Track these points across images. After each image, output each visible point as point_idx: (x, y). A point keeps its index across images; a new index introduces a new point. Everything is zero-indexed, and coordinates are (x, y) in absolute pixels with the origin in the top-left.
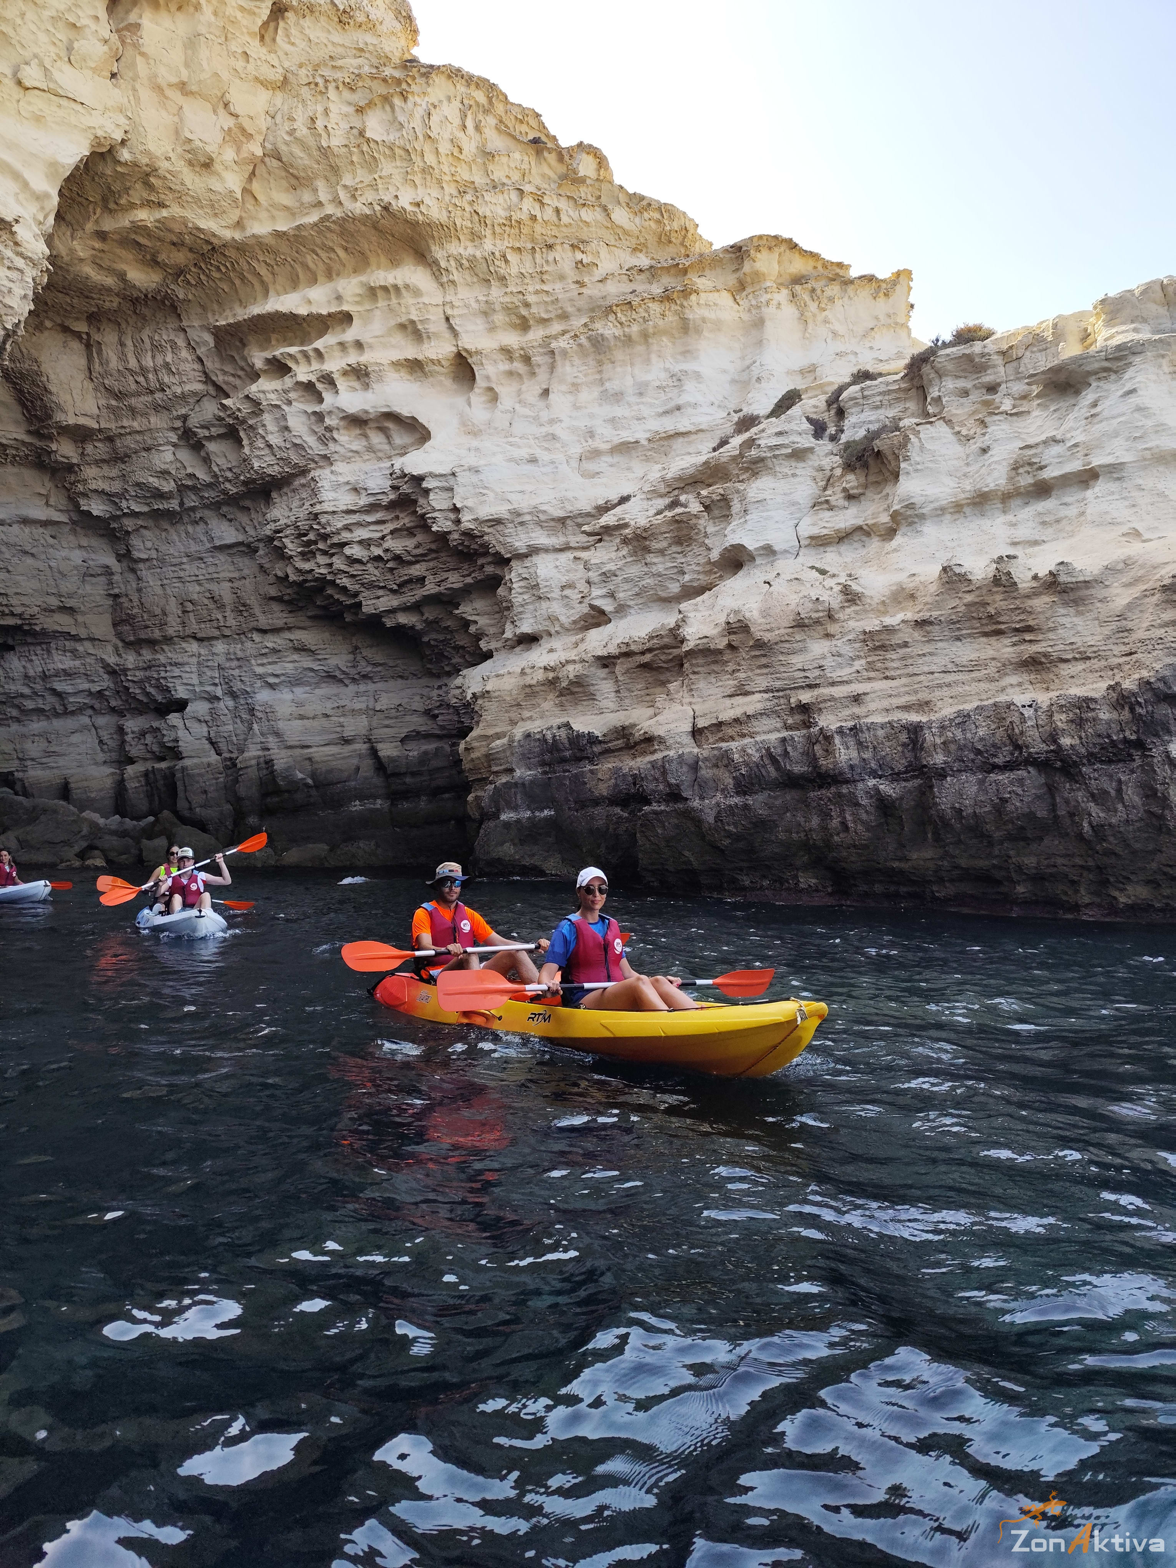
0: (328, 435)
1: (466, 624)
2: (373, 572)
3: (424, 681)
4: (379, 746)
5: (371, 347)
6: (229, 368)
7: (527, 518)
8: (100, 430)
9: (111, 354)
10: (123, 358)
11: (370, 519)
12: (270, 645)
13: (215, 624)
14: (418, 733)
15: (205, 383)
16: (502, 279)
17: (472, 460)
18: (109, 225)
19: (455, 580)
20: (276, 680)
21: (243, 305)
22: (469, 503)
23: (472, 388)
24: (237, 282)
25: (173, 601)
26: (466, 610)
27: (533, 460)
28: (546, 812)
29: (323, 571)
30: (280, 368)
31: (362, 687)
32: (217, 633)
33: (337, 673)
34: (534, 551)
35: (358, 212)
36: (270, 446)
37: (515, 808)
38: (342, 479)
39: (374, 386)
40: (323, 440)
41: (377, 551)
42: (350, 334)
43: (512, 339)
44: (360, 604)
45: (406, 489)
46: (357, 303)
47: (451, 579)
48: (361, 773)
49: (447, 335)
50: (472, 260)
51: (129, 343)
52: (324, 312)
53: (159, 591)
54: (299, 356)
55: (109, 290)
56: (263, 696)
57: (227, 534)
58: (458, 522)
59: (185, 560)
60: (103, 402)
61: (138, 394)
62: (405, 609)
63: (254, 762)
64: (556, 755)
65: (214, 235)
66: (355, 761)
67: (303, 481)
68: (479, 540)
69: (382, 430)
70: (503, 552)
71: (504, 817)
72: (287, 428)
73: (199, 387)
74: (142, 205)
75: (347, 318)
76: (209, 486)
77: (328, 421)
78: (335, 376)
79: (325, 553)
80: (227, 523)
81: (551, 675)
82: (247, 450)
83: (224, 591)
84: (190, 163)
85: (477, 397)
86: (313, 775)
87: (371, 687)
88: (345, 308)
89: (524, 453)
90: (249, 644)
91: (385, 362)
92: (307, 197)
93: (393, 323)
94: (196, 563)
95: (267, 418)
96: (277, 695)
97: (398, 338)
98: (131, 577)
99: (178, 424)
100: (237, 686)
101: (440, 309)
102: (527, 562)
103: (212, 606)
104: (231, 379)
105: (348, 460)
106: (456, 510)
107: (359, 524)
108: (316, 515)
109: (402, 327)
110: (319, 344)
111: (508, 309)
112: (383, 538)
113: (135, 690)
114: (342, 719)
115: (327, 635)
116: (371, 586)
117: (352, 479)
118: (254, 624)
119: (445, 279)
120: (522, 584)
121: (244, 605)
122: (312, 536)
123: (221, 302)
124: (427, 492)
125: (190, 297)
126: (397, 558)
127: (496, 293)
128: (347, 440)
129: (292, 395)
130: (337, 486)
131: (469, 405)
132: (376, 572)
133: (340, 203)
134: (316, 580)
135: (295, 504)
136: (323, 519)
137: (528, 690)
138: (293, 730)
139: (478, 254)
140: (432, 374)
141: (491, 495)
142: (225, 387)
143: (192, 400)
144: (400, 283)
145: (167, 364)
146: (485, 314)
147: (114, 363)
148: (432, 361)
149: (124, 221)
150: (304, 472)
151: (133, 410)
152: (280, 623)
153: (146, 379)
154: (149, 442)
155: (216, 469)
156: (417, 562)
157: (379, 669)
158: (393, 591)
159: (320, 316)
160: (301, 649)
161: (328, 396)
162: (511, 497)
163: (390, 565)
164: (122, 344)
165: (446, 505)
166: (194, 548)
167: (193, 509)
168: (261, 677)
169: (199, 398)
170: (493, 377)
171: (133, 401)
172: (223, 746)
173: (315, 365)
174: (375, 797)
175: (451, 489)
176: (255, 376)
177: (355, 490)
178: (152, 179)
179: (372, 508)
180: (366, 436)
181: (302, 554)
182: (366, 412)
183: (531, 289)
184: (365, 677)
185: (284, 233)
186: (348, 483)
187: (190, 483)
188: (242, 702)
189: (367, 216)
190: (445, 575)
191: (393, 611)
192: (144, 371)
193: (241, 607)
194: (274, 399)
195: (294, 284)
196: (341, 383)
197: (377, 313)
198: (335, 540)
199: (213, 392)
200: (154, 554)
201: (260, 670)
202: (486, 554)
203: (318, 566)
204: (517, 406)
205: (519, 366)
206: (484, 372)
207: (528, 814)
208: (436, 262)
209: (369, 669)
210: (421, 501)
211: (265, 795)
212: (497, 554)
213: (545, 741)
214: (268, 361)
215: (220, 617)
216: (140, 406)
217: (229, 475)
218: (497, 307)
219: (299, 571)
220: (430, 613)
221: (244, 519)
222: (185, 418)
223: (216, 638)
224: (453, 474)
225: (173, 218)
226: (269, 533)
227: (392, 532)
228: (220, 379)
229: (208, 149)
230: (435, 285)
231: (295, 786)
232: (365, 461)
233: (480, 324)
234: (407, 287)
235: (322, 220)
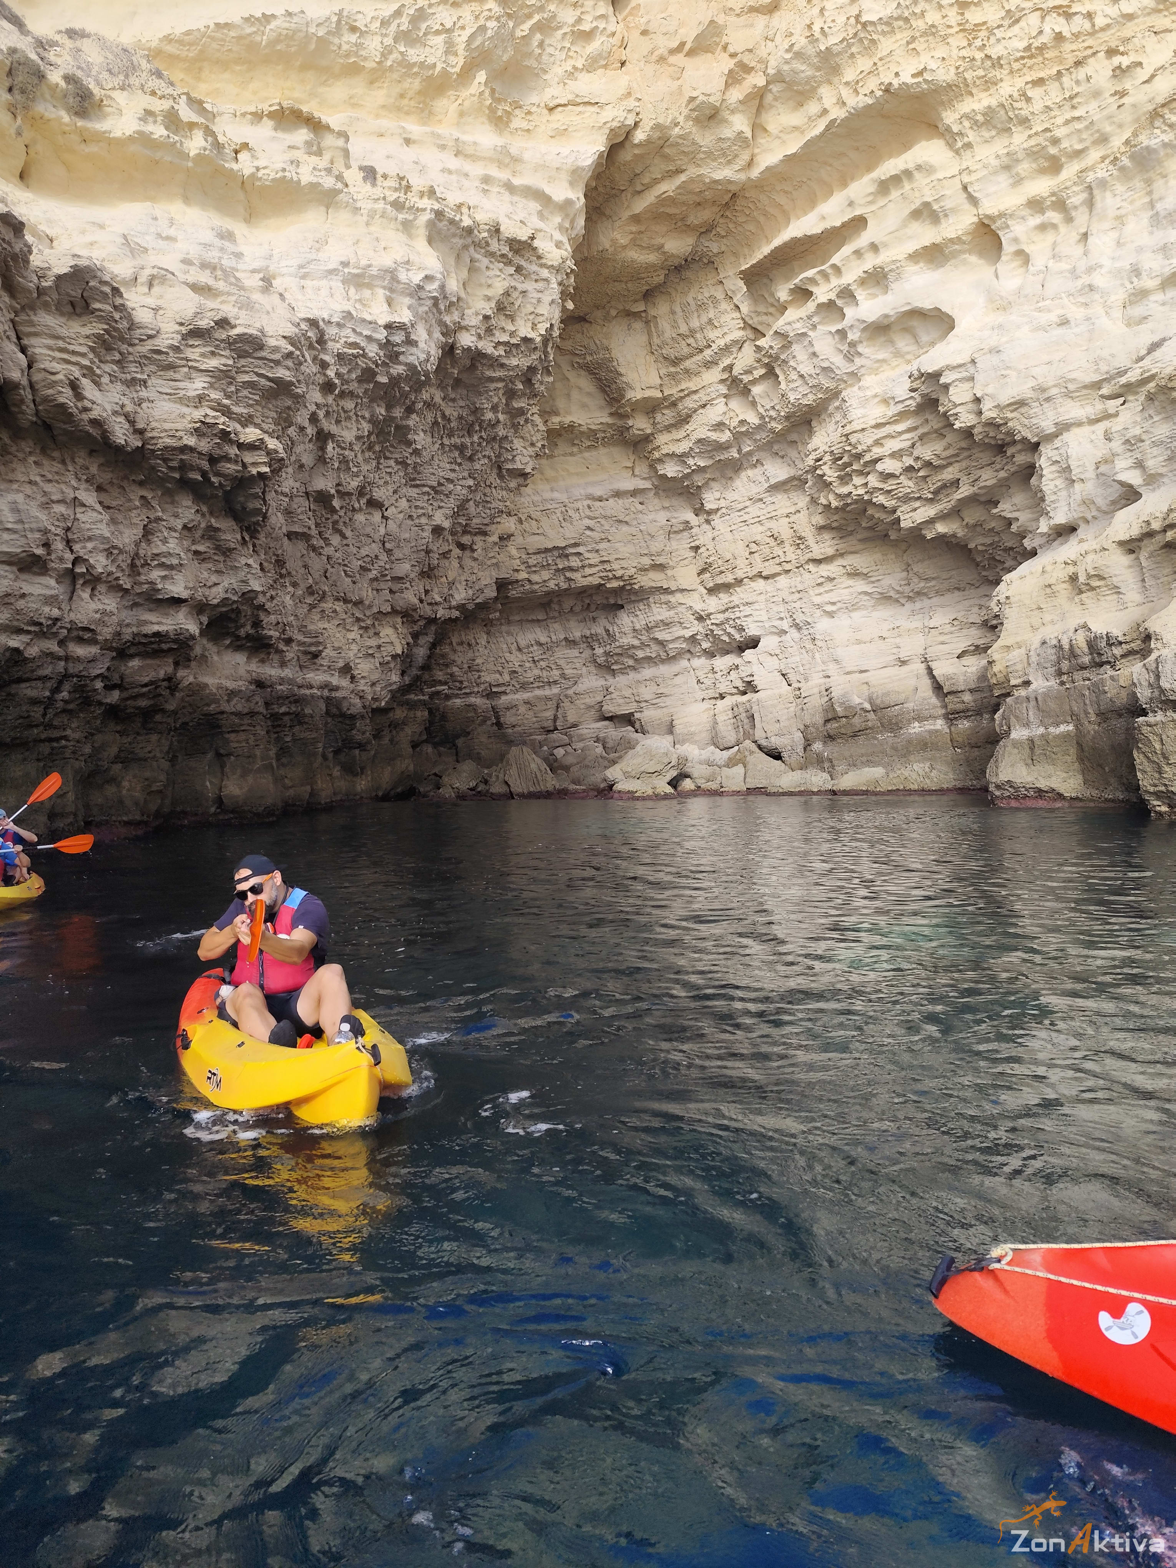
0: (852, 350)
1: (1009, 522)
2: (908, 485)
3: (983, 590)
4: (933, 665)
5: (885, 245)
6: (761, 309)
7: (1054, 391)
8: (665, 399)
9: (665, 324)
10: (675, 326)
11: (900, 427)
12: (825, 574)
13: (777, 560)
14: (977, 647)
15: (743, 329)
16: (1024, 122)
17: (993, 342)
18: (640, 205)
19: (988, 478)
20: (834, 608)
21: (769, 242)
22: (990, 390)
23: (999, 257)
24: (762, 219)
25: (741, 545)
26: (1005, 508)
27: (1064, 322)
28: (1063, 728)
29: (861, 491)
30: (803, 293)
31: (918, 605)
32: (778, 569)
33: (892, 594)
34: (1063, 428)
35: (861, 105)
36: (802, 376)
37: (1027, 725)
38: (869, 393)
39: (893, 286)
40: (849, 358)
41: (909, 461)
42: (863, 240)
43: (1042, 186)
44: (898, 520)
45: (924, 389)
46: (870, 203)
47: (984, 477)
48: (920, 694)
49: (967, 206)
50: (989, 113)
51: (678, 309)
52: (838, 224)
53: (729, 536)
54: (818, 277)
55: (654, 265)
56: (823, 625)
57: (778, 471)
58: (980, 413)
59: (748, 503)
60: (663, 371)
61: (691, 356)
62: (942, 517)
63: (816, 690)
64: (1074, 662)
65: (730, 182)
66: (913, 682)
67: (837, 404)
68: (1003, 429)
69: (907, 330)
70: (1029, 436)
71: (1014, 735)
72: (814, 354)
73: (738, 334)
74: (663, 179)
75: (858, 223)
76: (759, 428)
77: (851, 336)
78: (852, 288)
79: (861, 473)
80: (780, 460)
81: (1071, 569)
82: (783, 386)
83: (782, 528)
84: (697, 121)
85: (1007, 266)
86: (871, 701)
87: (926, 602)
88: (858, 212)
89: (1053, 317)
90: (807, 575)
91: (901, 257)
92: (813, 108)
93: (907, 212)
94: (760, 505)
95: (796, 348)
96: (835, 622)
97: (916, 227)
98: (705, 527)
99: (725, 376)
100: (800, 618)
101: (957, 180)
102: (1057, 443)
103: (773, 543)
104: (764, 318)
105: (875, 371)
106: (978, 400)
107: (890, 436)
108: (847, 435)
109: (916, 214)
110: (836, 259)
111: (1033, 154)
112: (913, 446)
113: (718, 632)
114: (898, 640)
115: (878, 556)
116: (907, 499)
117: (878, 390)
118: (809, 556)
119: (959, 144)
120: (1055, 468)
121: (800, 538)
122: (846, 459)
123: (750, 244)
124: (946, 387)
125: (723, 248)
126: (928, 464)
127: (1019, 139)
128: (870, 352)
129: (815, 319)
130: (865, 402)
131: (997, 277)
132: (911, 484)
133: (844, 103)
134: (856, 502)
135: (831, 427)
136: (853, 439)
137: (1048, 590)
138: (852, 657)
139: (994, 103)
140: (954, 255)
141: (1013, 374)
142: (759, 328)
143: (734, 350)
144: (911, 166)
145: (710, 320)
146: (1007, 168)
147: (669, 333)
148: (951, 240)
149: (650, 198)
150: (836, 394)
151: (687, 371)
152: (830, 551)
153: (696, 340)
154: (705, 399)
155: (761, 410)
156: (951, 464)
157: (933, 583)
158: (931, 501)
159: (834, 229)
160: (854, 574)
161: (849, 312)
162: (1035, 371)
163: (921, 474)
164: (673, 313)
165: (968, 397)
166: (755, 490)
167: (750, 453)
168: (819, 607)
169: (739, 344)
170: (1023, 238)
171: (688, 364)
172: (792, 677)
173: (836, 282)
174: (936, 718)
175: (972, 379)
176: (783, 309)
177: (885, 401)
178: (667, 150)
179: (902, 416)
180: (892, 342)
181: (840, 478)
182: (886, 316)
183: (1060, 121)
184: (919, 593)
185: (794, 155)
186: (876, 396)
187: (744, 429)
188: (806, 632)
189: (869, 106)
190: (979, 473)
191: (931, 521)
192: (692, 332)
193: (799, 541)
194: (800, 328)
195: (812, 202)
196: (860, 294)
197: (891, 206)
198: (867, 458)
199: (752, 336)
200: (722, 503)
201: (818, 600)
202: (1014, 442)
203: (856, 487)
204: (1051, 263)
205: (1053, 216)
206: (1010, 235)
207: (1041, 730)
208: (948, 129)
209: (922, 584)
210: (942, 399)
211: (827, 721)
212: (1024, 440)
213: (1061, 647)
214: (792, 291)
215: (781, 553)
216: (694, 366)
217: (773, 413)
218: (1020, 156)
219: (839, 496)
220: (972, 516)
221: (793, 454)
222: (730, 368)
223: (779, 574)
224: (973, 362)
225: (692, 180)
226: (811, 463)
227: (921, 438)
228: (754, 321)
229: (712, 99)
230: (951, 154)
231: (851, 713)
232: (893, 368)
233: (1004, 180)
234: (919, 168)
235: (828, 128)
